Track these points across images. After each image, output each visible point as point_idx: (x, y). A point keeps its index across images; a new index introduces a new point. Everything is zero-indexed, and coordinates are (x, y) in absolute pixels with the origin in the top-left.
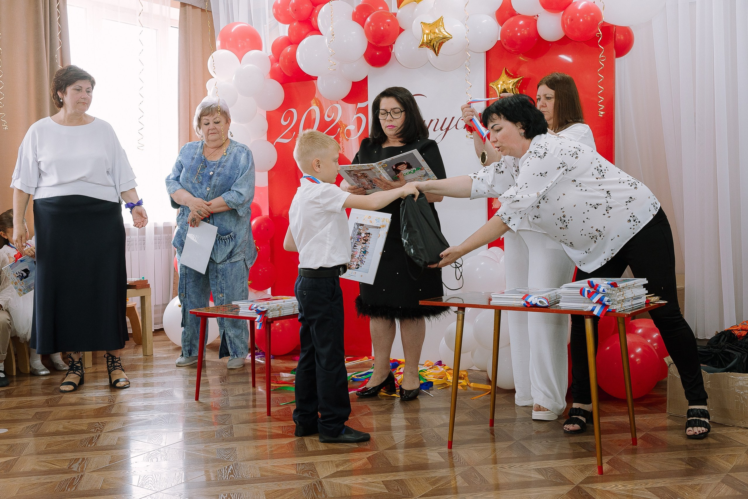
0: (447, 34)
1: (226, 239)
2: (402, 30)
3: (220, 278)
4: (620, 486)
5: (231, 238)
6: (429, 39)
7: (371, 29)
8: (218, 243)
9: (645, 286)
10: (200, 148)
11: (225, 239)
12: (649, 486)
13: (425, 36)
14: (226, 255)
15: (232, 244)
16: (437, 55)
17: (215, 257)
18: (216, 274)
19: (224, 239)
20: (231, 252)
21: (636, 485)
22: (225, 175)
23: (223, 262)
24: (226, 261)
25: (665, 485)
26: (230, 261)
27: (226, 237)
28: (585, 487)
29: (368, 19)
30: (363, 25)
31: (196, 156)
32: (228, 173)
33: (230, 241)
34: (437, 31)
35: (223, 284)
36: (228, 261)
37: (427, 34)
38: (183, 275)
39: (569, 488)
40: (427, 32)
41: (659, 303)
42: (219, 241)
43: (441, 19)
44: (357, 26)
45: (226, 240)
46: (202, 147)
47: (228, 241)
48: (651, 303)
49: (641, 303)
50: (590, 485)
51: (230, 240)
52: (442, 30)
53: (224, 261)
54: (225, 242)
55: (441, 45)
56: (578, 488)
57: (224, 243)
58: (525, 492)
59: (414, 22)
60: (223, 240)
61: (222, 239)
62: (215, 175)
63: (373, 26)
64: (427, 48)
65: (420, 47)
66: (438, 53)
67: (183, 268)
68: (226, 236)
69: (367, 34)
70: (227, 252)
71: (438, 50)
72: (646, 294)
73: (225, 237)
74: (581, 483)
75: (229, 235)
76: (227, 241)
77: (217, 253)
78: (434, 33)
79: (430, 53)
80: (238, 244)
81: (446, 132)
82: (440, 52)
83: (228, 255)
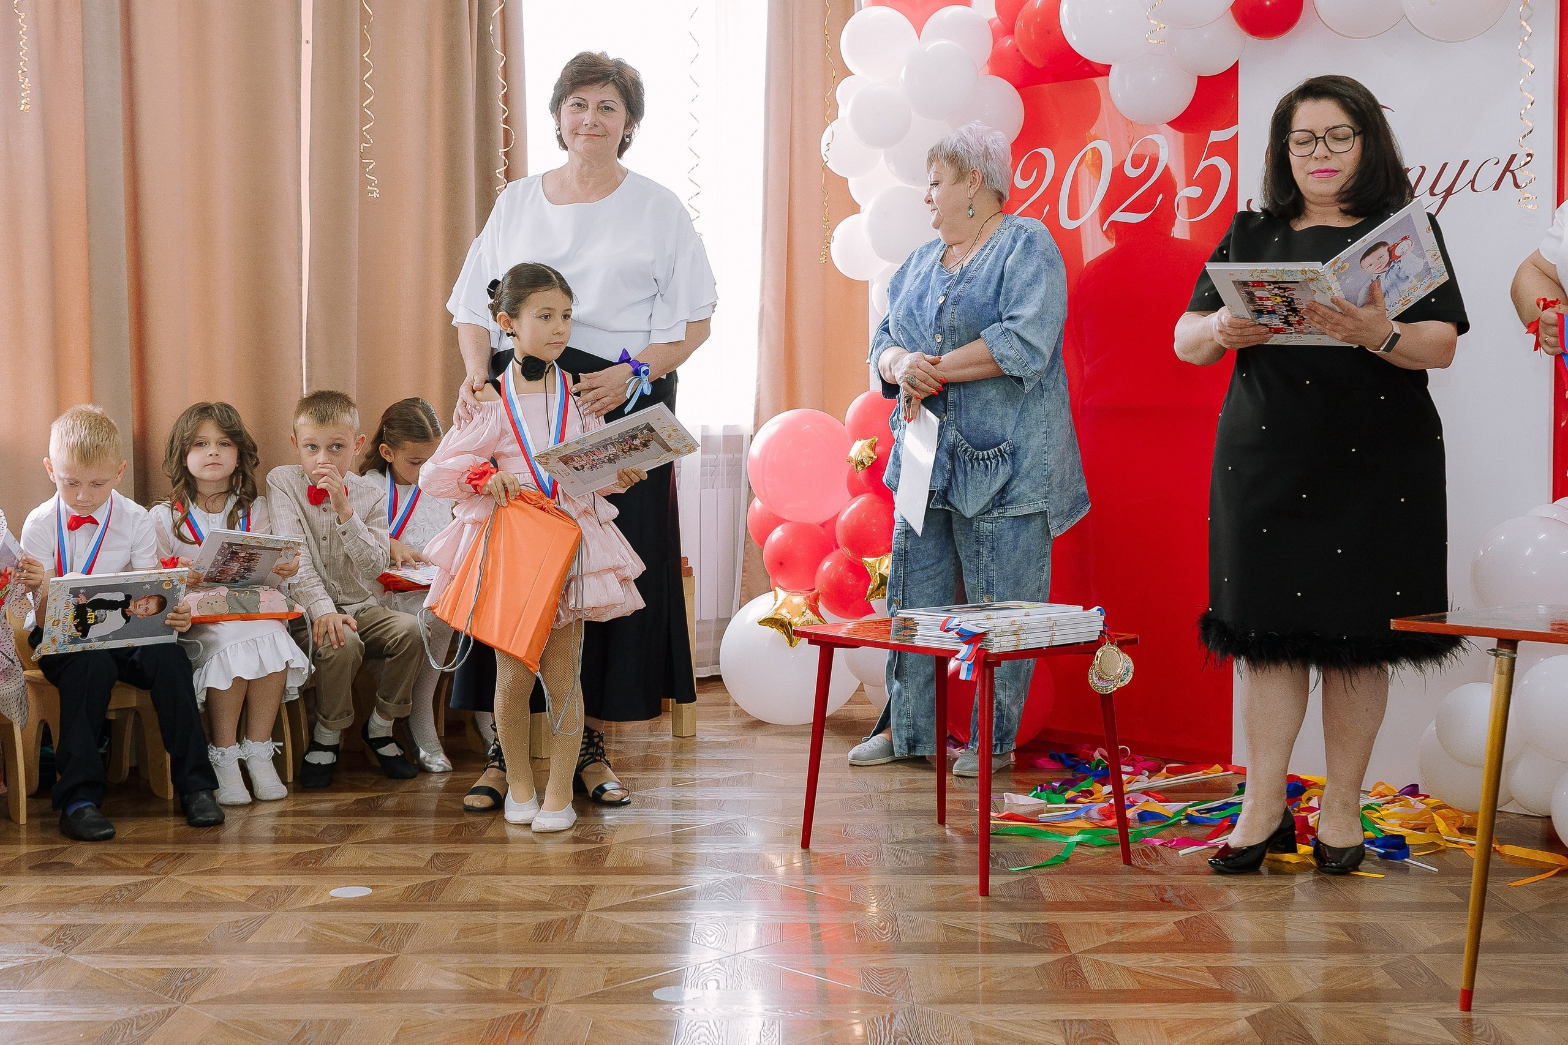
1: (989, 459)
3: (985, 554)
5: (1002, 456)
8: (969, 468)
11: (986, 457)
14: (987, 499)
15: (1005, 471)
17: (961, 501)
18: (976, 547)
19: (983, 459)
20: (1003, 490)
22: (972, 301)
24: (985, 513)
26: (998, 513)
27: (988, 453)
32: (978, 293)
33: (998, 464)
35: (993, 570)
42: (971, 462)
45: (988, 462)
47: (994, 465)
51: (998, 461)
54: (987, 466)
57: (983, 468)
60: (981, 462)
61: (977, 458)
68: (990, 451)
70: (991, 491)
73: (986, 452)
75: (996, 449)
76: (991, 463)
77: (966, 493)
80: (1023, 470)
81: (1445, 199)
83: (993, 498)
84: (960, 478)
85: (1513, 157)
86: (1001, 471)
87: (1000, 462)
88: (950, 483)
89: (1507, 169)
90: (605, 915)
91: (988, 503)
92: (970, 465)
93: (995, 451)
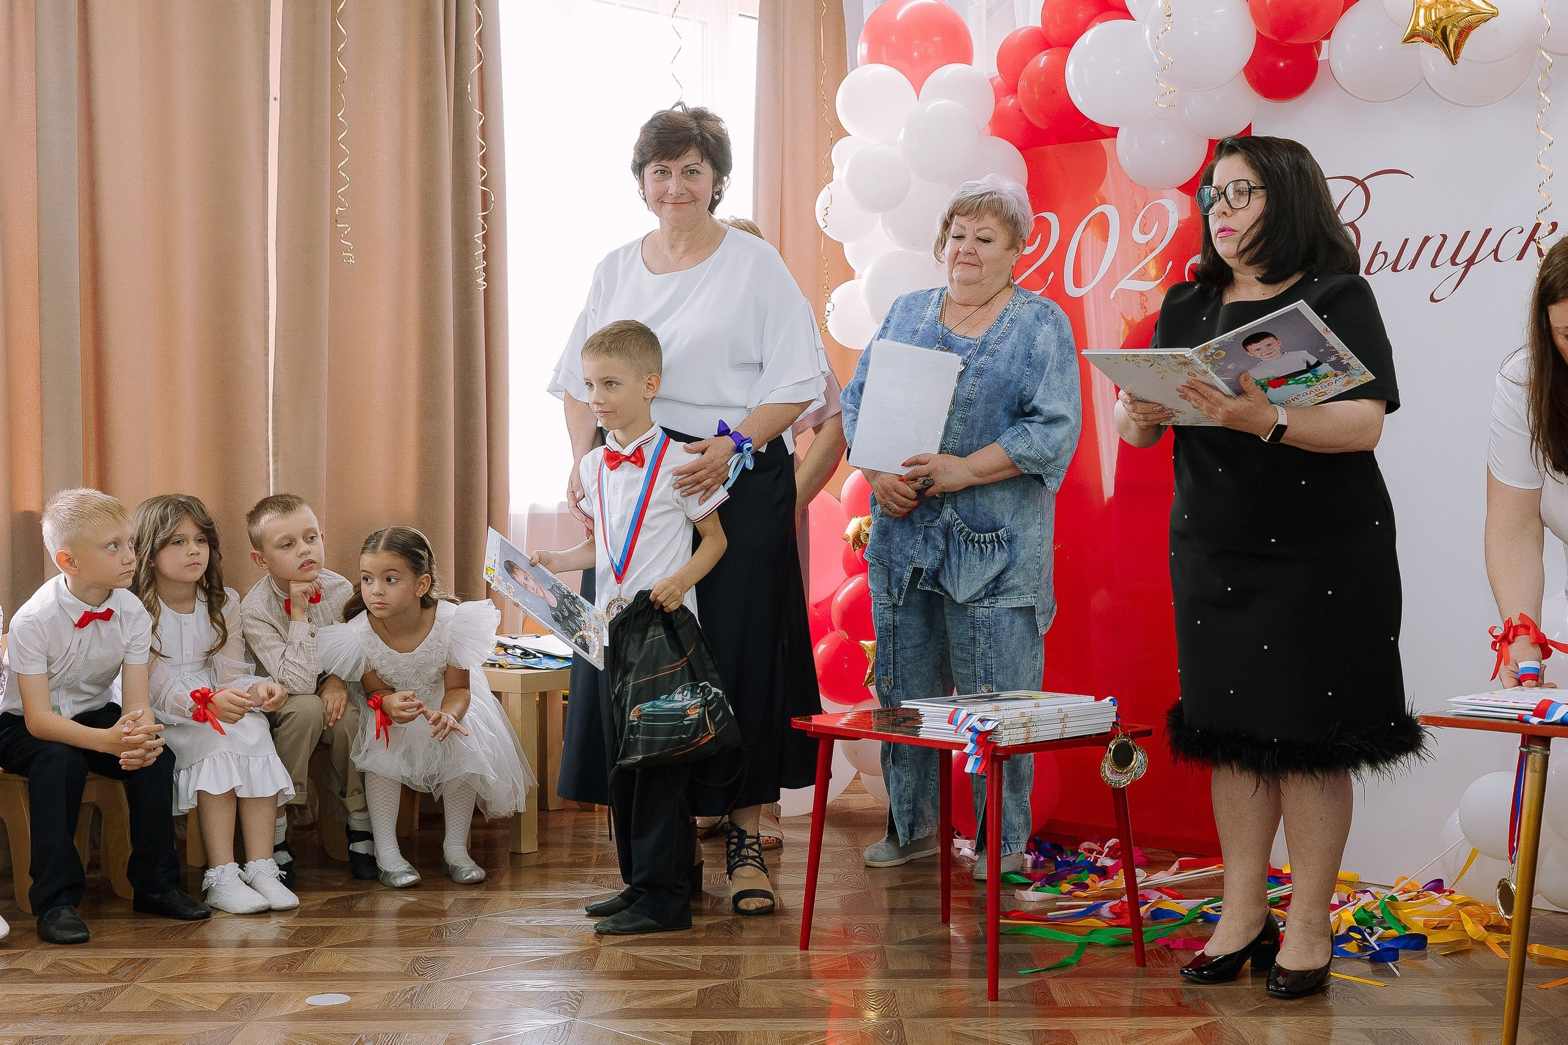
0: (1482, 5)
1: (984, 542)
2: (1350, 1)
3: (981, 642)
5: (999, 542)
6: (1434, 19)
7: (1268, 2)
8: (963, 550)
10: (934, 304)
11: (982, 540)
13: (1422, 12)
14: (981, 585)
15: (1000, 559)
16: (1453, 62)
17: (952, 584)
18: (971, 633)
20: (998, 579)
22: (996, 376)
23: (974, 602)
24: (980, 600)
26: (992, 603)
27: (985, 537)
31: (922, 326)
32: (1002, 368)
33: (994, 549)
35: (991, 658)
36: (986, 603)
37: (1428, 8)
38: (886, 629)
40: (1427, 1)
42: (966, 543)
45: (983, 546)
46: (939, 302)
51: (994, 547)
53: (977, 601)
54: (981, 550)
55: (1465, 33)
57: (977, 551)
60: (976, 544)
61: (972, 540)
62: (971, 372)
64: (1426, 44)
65: (1405, 41)
66: (1457, 56)
67: (886, 611)
68: (987, 535)
69: (1257, 14)
70: (986, 577)
71: (1458, 46)
73: (982, 535)
75: (994, 534)
76: (987, 547)
77: (958, 577)
78: (1448, 3)
79: (1432, 55)
80: (1021, 560)
81: (1467, 268)
82: (1461, 55)
83: (986, 586)
84: (954, 559)
85: (1538, 226)
86: (997, 557)
87: (997, 548)
88: (942, 565)
89: (1531, 238)
91: (980, 591)
92: (964, 547)
93: (992, 536)
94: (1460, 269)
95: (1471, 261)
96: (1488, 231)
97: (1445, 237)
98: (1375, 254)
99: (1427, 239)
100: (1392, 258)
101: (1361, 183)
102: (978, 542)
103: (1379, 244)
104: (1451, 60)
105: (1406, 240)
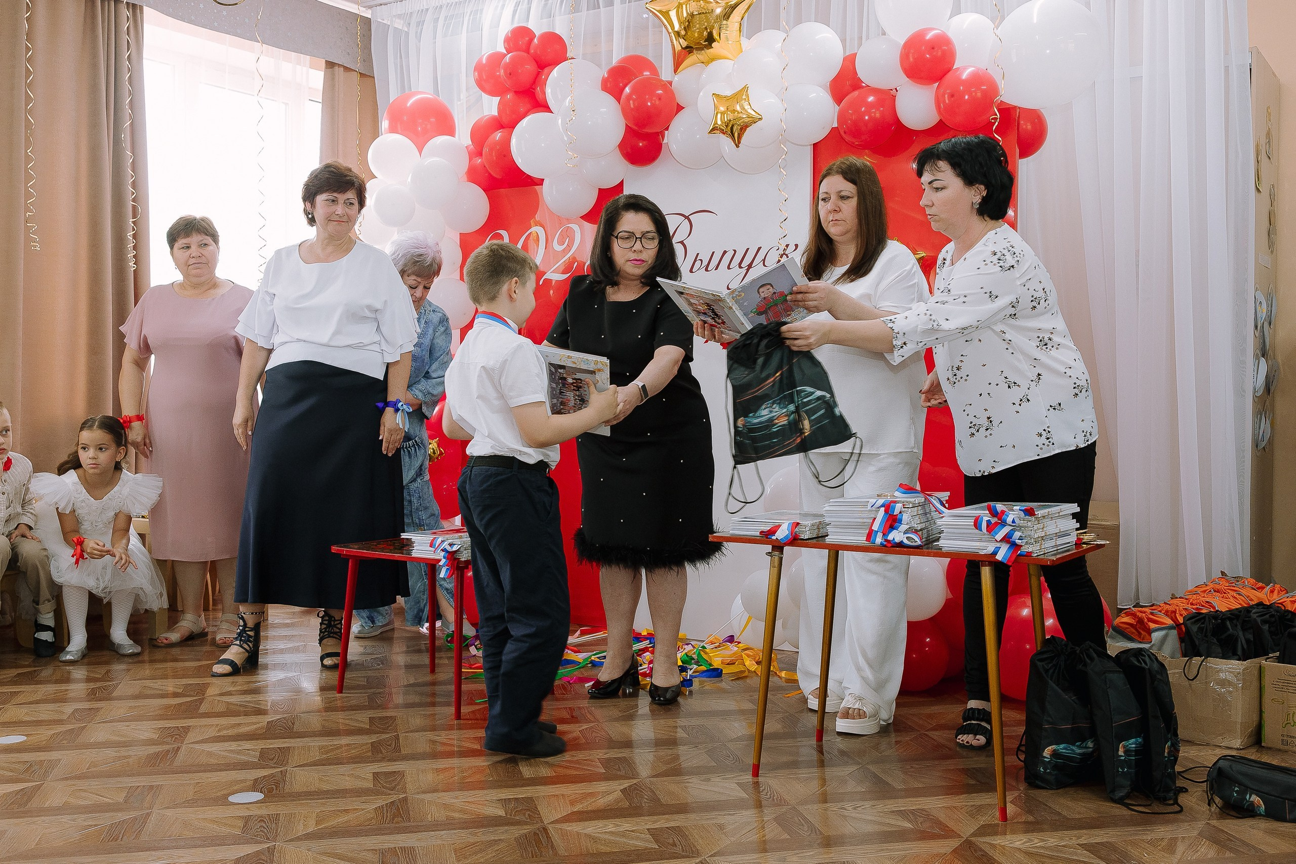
0: (753, 113)
1: (409, 447)
2: (680, 108)
4: (1036, 841)
5: (418, 445)
6: (726, 120)
7: (632, 106)
9: (1074, 516)
12: (1083, 841)
13: (719, 116)
16: (737, 146)
21: (1062, 839)
23: (412, 483)
24: (414, 481)
25: (1110, 840)
27: (409, 443)
28: (981, 841)
29: (627, 90)
30: (619, 100)
33: (416, 450)
34: (738, 108)
37: (723, 113)
39: (954, 843)
40: (722, 109)
41: (1097, 544)
43: (745, 89)
44: (609, 99)
45: (409, 449)
47: (413, 450)
48: (1084, 543)
49: (1069, 543)
50: (987, 839)
51: (416, 448)
52: (747, 107)
55: (743, 128)
56: (968, 845)
57: (406, 453)
58: (883, 850)
59: (701, 94)
63: (634, 101)
64: (722, 135)
65: (710, 133)
66: (739, 142)
69: (625, 112)
71: (740, 137)
72: (1077, 529)
73: (407, 443)
74: (974, 835)
78: (734, 111)
79: (725, 142)
81: (748, 270)
82: (742, 141)
85: (787, 246)
90: (197, 746)
91: (415, 476)
93: (413, 442)
94: (744, 271)
95: (750, 266)
96: (759, 248)
97: (735, 251)
98: (695, 261)
99: (725, 252)
100: (705, 263)
101: (687, 218)
102: (406, 448)
103: (698, 254)
104: (736, 145)
105: (713, 252)
